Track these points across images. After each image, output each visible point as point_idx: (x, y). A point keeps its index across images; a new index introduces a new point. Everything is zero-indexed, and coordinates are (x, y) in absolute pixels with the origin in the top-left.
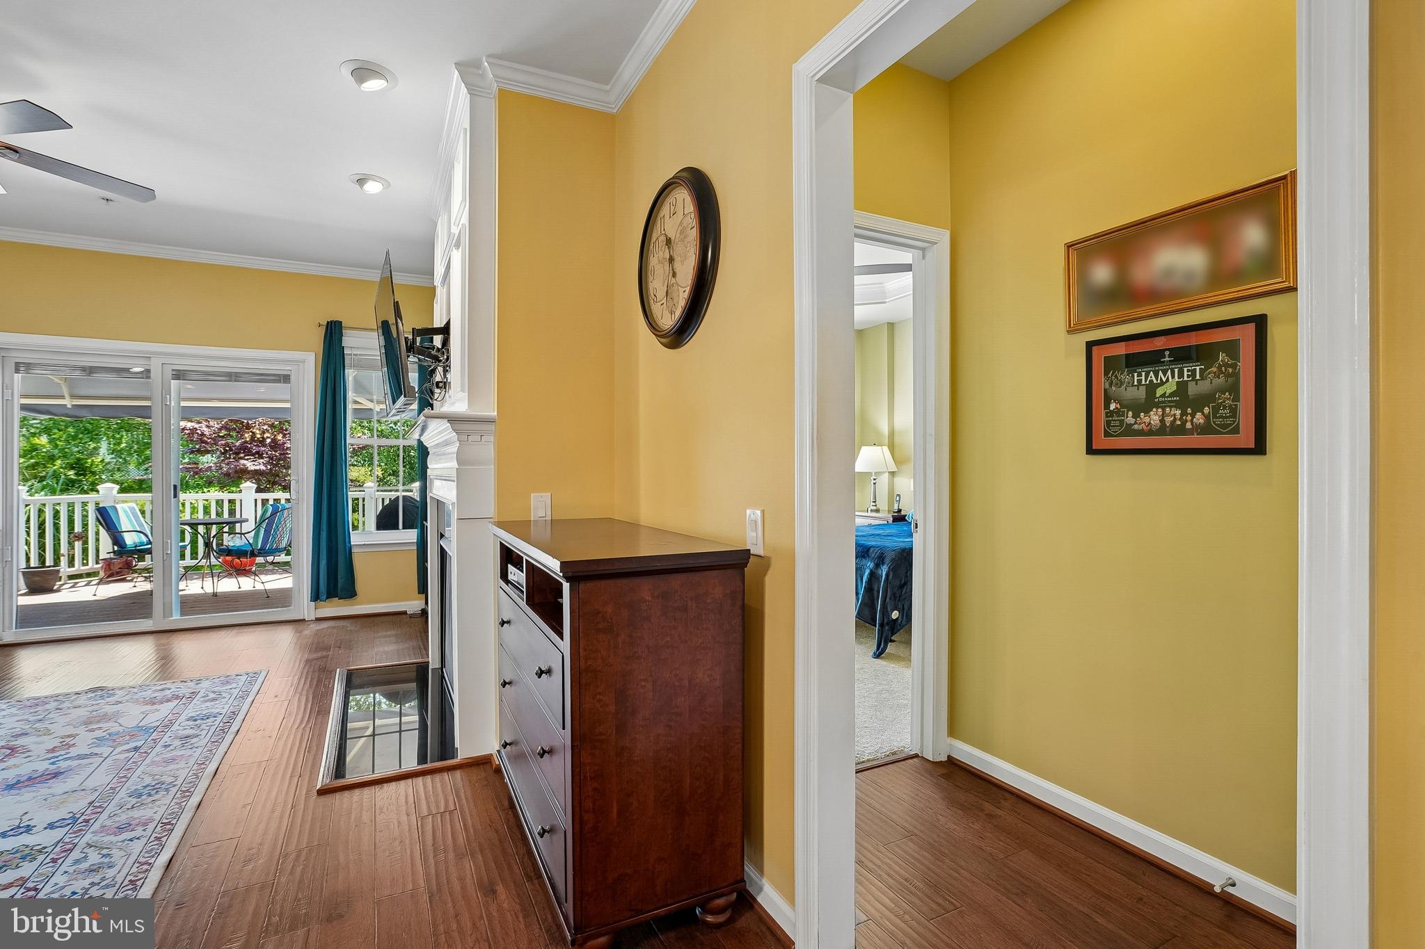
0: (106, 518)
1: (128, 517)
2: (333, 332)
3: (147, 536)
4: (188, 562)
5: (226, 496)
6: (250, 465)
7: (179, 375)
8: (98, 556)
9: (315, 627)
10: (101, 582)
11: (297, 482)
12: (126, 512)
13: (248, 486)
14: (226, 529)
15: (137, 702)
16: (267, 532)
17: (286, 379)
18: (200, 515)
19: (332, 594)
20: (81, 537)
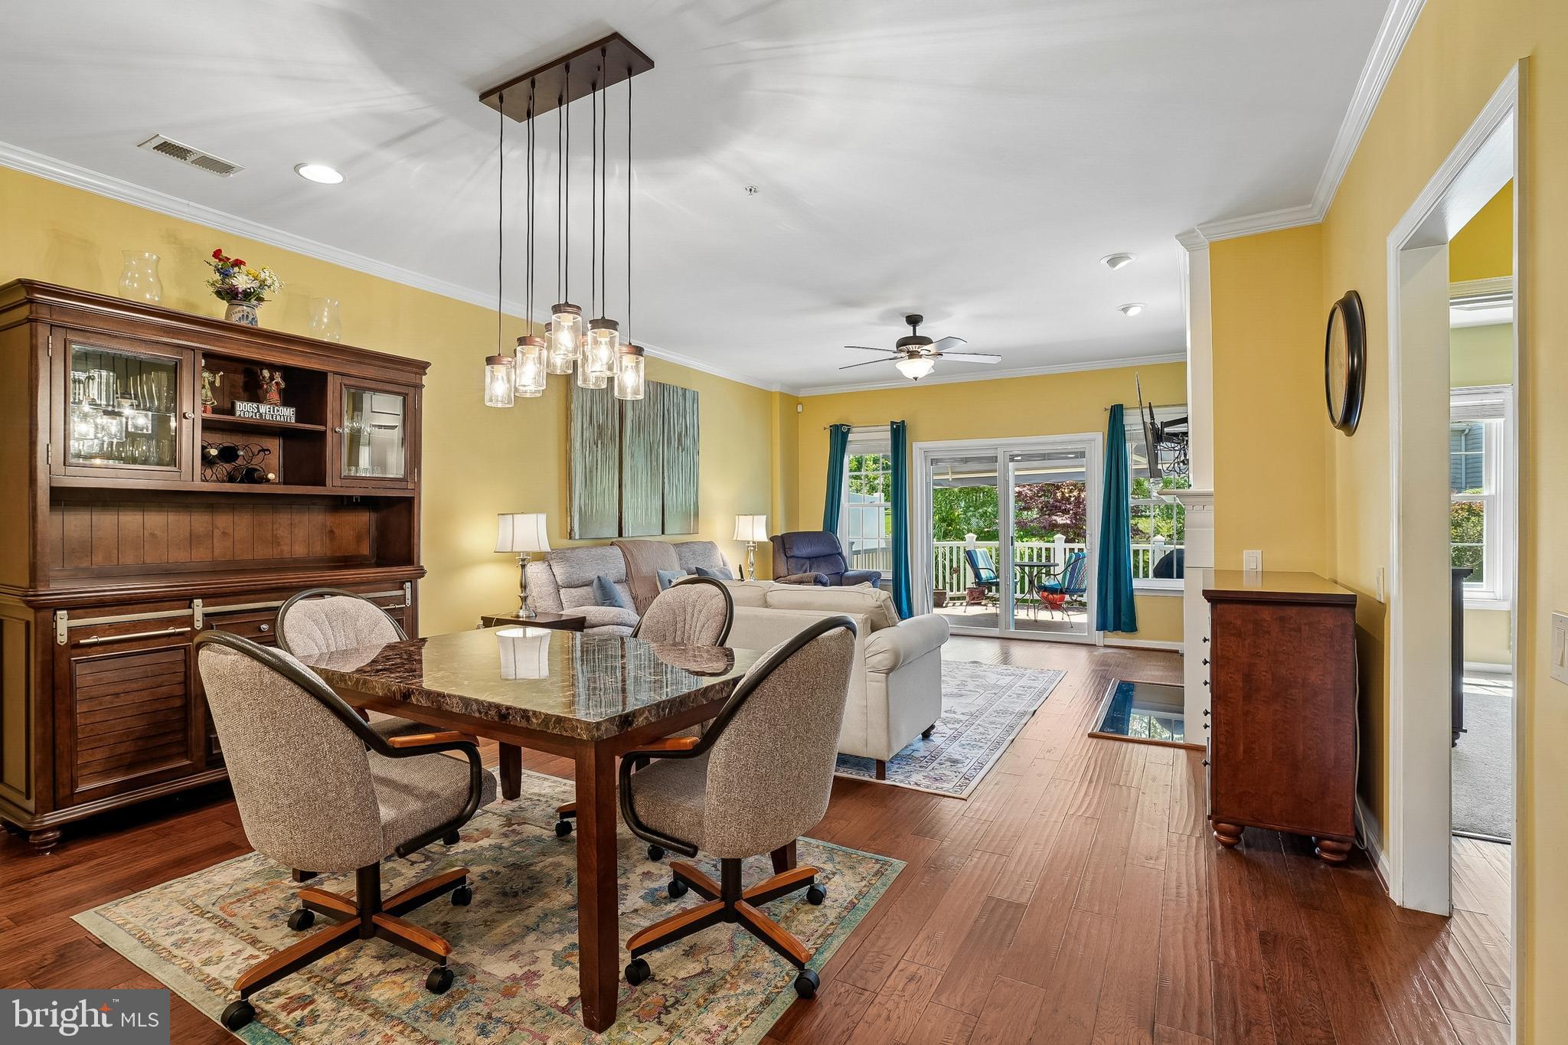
0: (970, 557)
1: (983, 558)
2: (1116, 414)
3: (993, 571)
4: (1019, 595)
5: (1043, 545)
6: (1061, 520)
7: (1014, 459)
8: (965, 586)
9: (1102, 651)
10: (968, 604)
11: (1091, 535)
12: (981, 554)
13: (1059, 538)
14: (1044, 571)
15: (993, 672)
16: (1072, 575)
17: (1082, 452)
18: (1026, 560)
19: (1117, 627)
20: (957, 571)
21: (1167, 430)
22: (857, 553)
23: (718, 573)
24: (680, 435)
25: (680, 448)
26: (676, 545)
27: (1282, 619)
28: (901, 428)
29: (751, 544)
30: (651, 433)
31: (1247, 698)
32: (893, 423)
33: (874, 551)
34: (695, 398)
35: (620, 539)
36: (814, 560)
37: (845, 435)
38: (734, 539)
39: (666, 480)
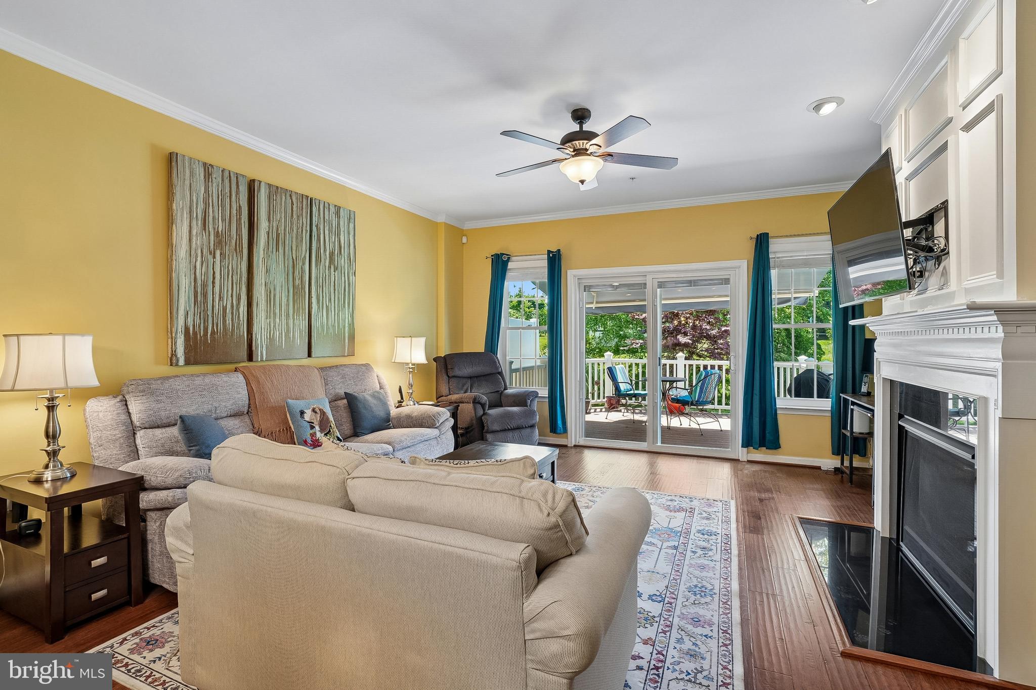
0: (611, 372)
1: (622, 374)
3: (632, 384)
5: (668, 362)
6: (683, 339)
7: (661, 285)
8: (604, 395)
10: (608, 411)
11: (735, 357)
12: (621, 370)
13: (681, 355)
16: (701, 390)
17: (726, 281)
19: (762, 444)
20: (598, 383)
22: (516, 370)
23: (369, 398)
24: (332, 254)
25: (332, 267)
26: (322, 369)
28: (557, 256)
29: (410, 366)
30: (294, 248)
32: (549, 252)
33: (532, 368)
34: (351, 217)
35: (251, 364)
36: (475, 379)
37: (505, 264)
38: (393, 361)
39: (314, 300)
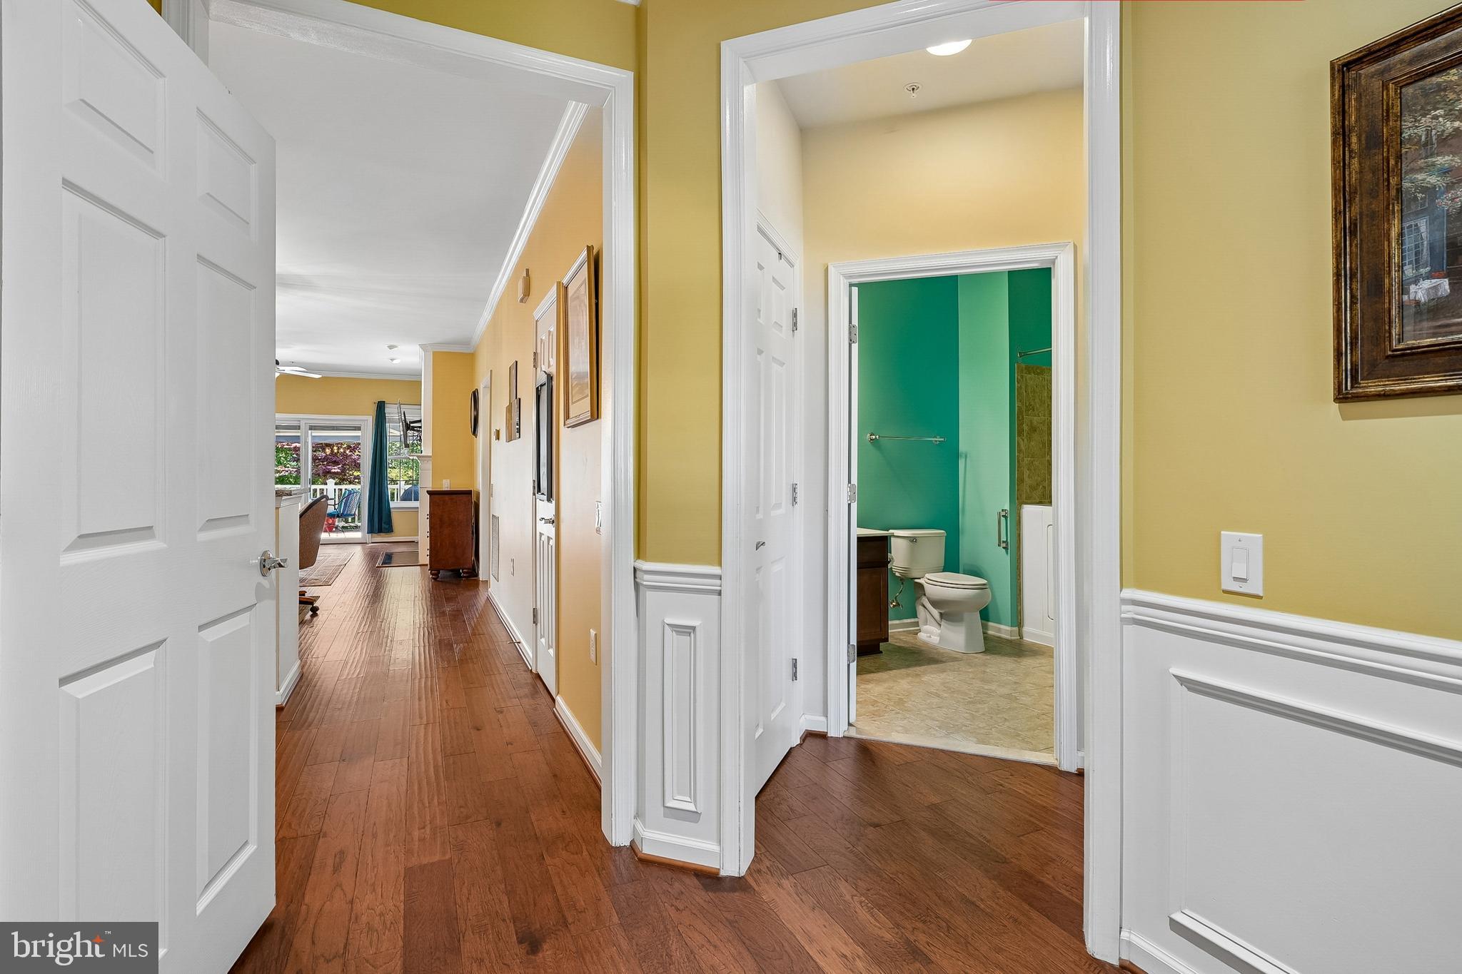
2: (381, 406)
5: (319, 487)
6: (331, 469)
9: (372, 545)
11: (364, 477)
13: (331, 481)
16: (346, 504)
19: (380, 531)
21: (412, 425)
27: (452, 499)
31: (441, 527)
